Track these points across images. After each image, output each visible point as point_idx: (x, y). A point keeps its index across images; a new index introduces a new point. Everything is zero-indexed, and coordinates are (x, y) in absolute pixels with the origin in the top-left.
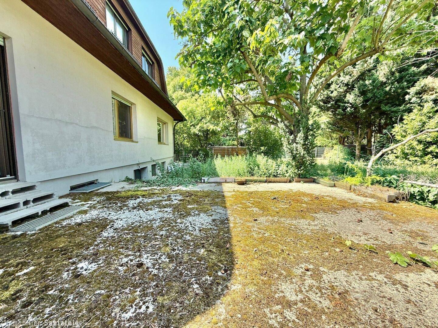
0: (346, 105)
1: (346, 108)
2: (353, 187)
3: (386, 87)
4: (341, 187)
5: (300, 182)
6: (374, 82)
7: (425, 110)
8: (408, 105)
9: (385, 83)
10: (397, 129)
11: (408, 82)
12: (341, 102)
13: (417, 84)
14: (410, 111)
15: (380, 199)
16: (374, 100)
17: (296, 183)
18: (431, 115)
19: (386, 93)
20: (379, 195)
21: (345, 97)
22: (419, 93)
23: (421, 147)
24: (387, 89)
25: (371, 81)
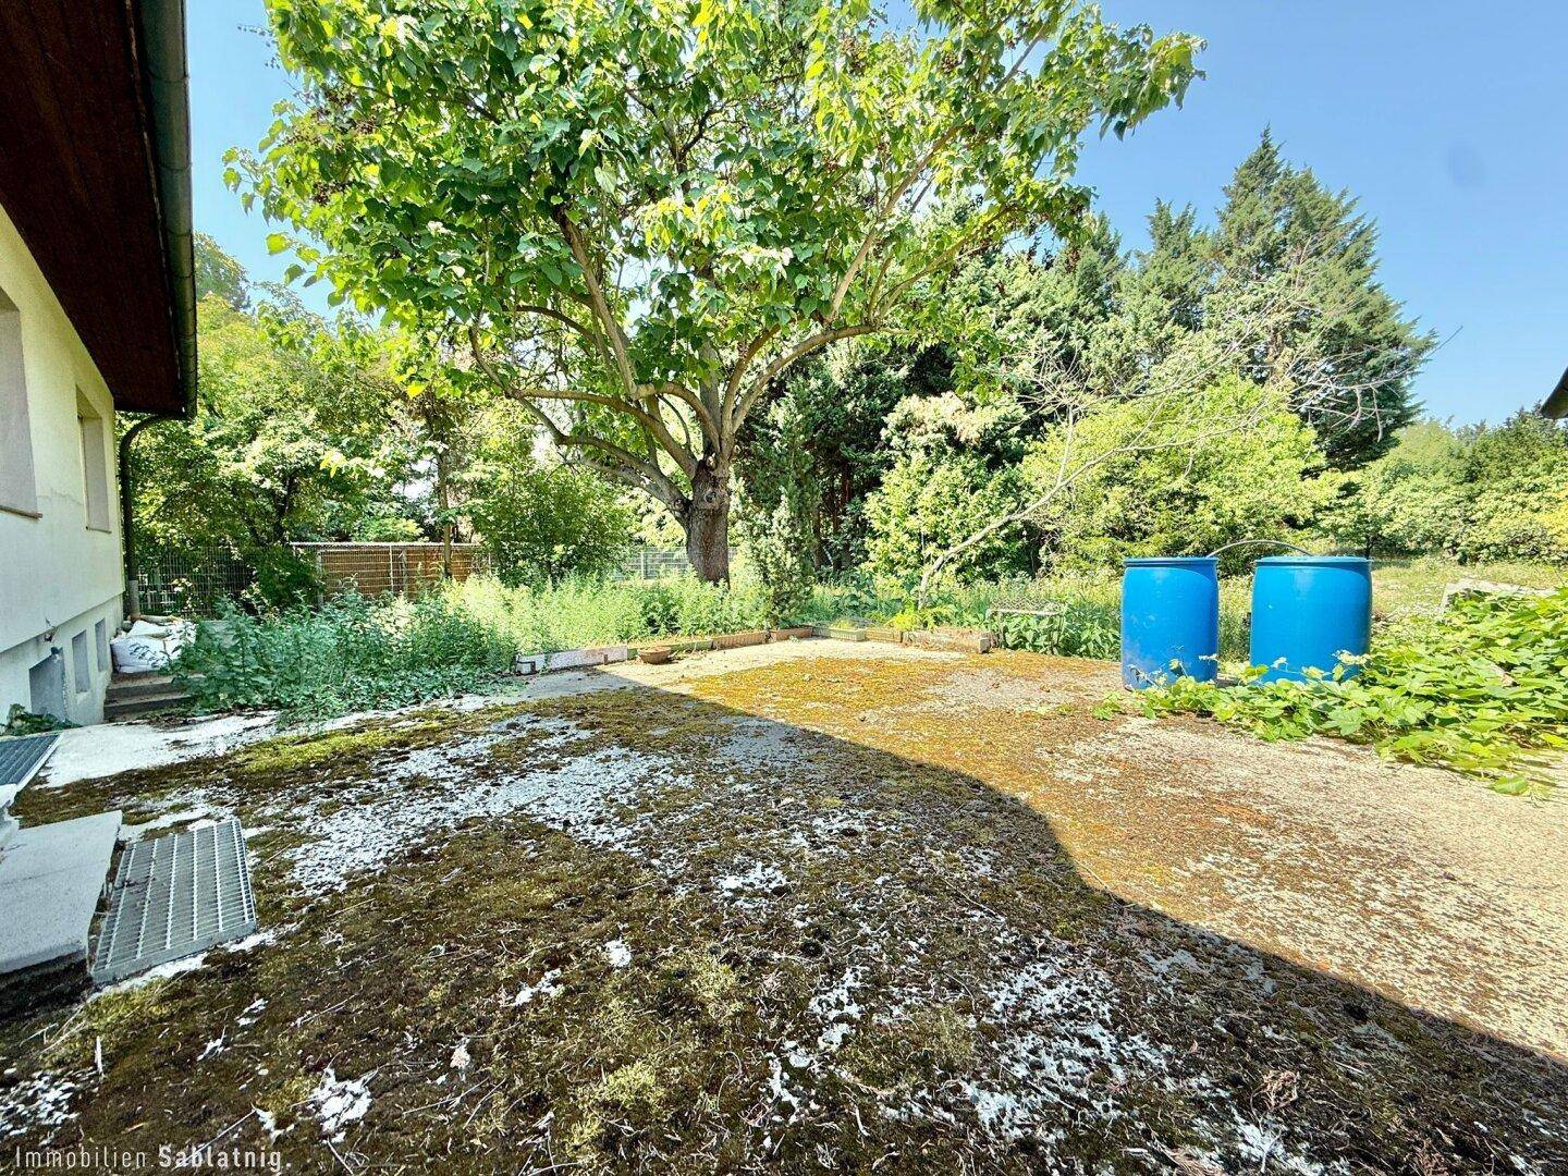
0: (771, 432)
1: (772, 440)
2: (906, 634)
3: (847, 402)
4: (881, 639)
5: (787, 638)
6: (825, 384)
7: (914, 467)
8: (886, 452)
9: (843, 393)
10: (872, 505)
11: (883, 398)
12: (757, 422)
13: (897, 407)
14: (890, 465)
15: (966, 649)
16: (826, 430)
17: (781, 644)
18: (923, 477)
19: (850, 417)
20: (964, 642)
21: (767, 411)
22: (901, 428)
23: (913, 546)
24: (849, 406)
25: (820, 382)
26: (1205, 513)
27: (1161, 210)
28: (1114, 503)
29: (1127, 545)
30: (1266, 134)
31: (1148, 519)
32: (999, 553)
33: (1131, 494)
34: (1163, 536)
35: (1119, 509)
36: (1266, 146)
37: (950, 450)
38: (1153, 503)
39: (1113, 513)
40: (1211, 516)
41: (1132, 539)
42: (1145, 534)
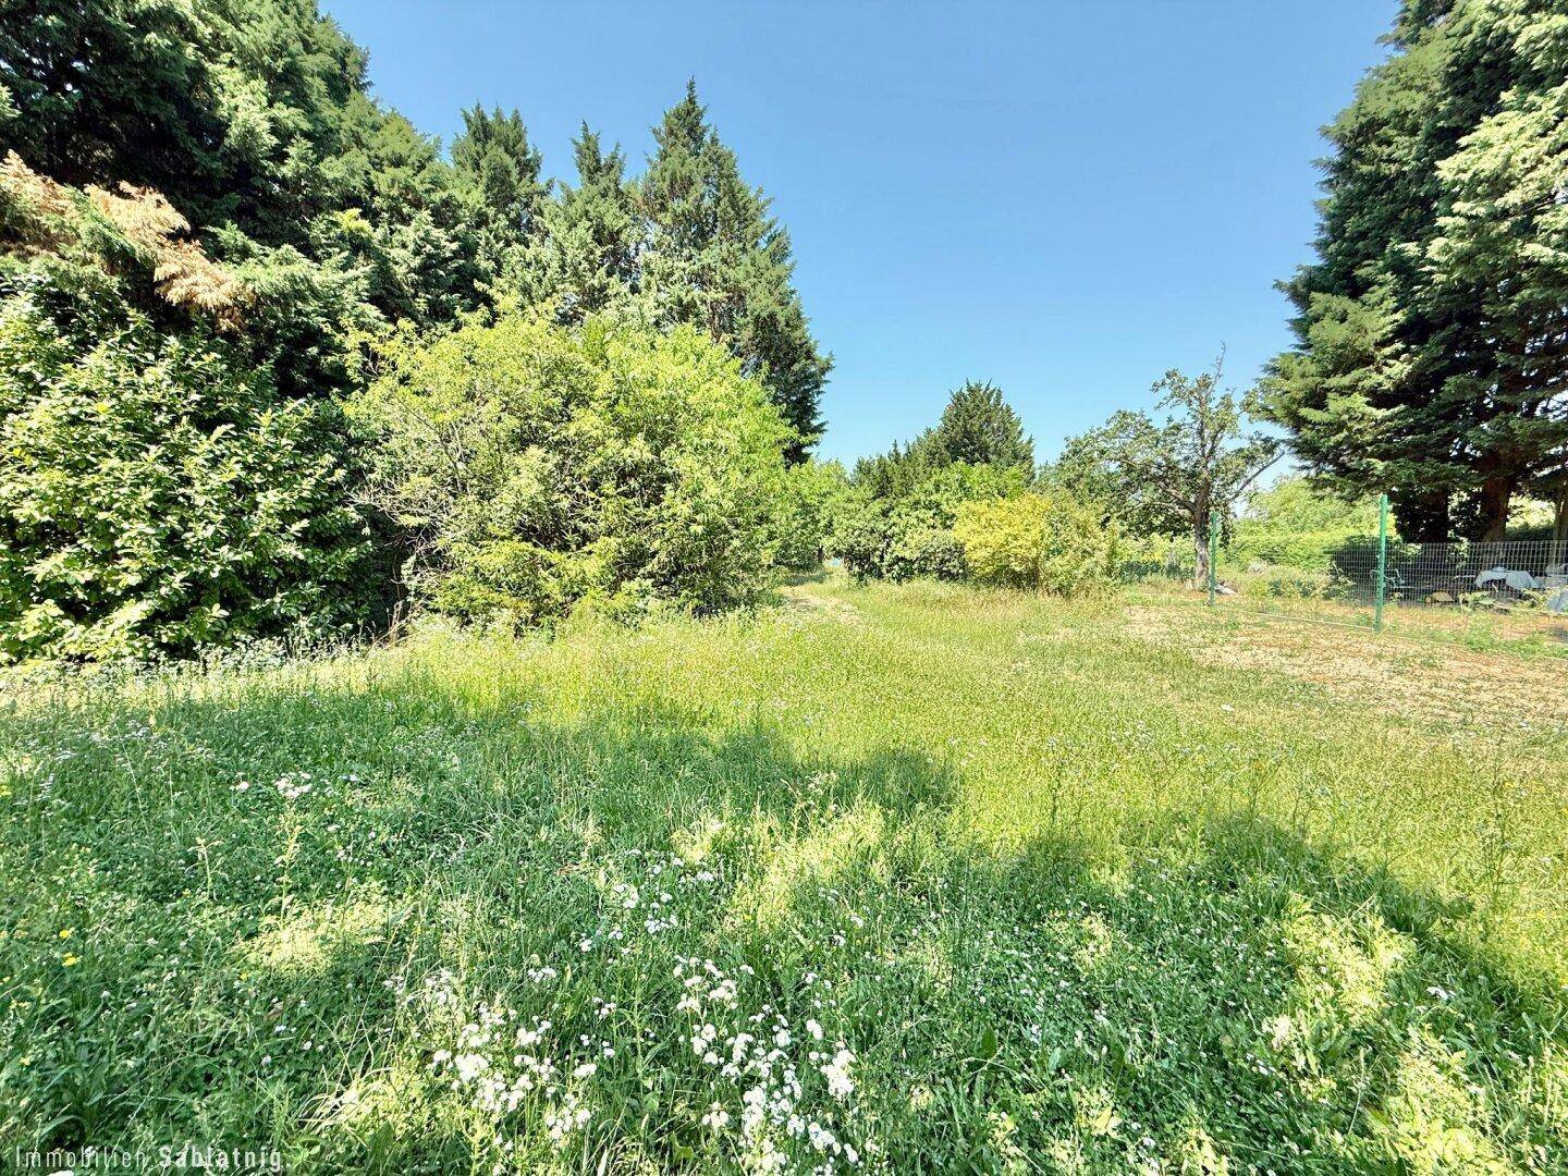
26: (676, 503)
27: (587, 138)
28: (527, 475)
29: (555, 557)
30: (691, 87)
31: (588, 512)
32: (293, 573)
33: (560, 467)
34: (613, 542)
35: (537, 487)
36: (691, 101)
37: (137, 318)
38: (595, 486)
39: (527, 493)
40: (684, 510)
41: (564, 547)
42: (586, 538)
